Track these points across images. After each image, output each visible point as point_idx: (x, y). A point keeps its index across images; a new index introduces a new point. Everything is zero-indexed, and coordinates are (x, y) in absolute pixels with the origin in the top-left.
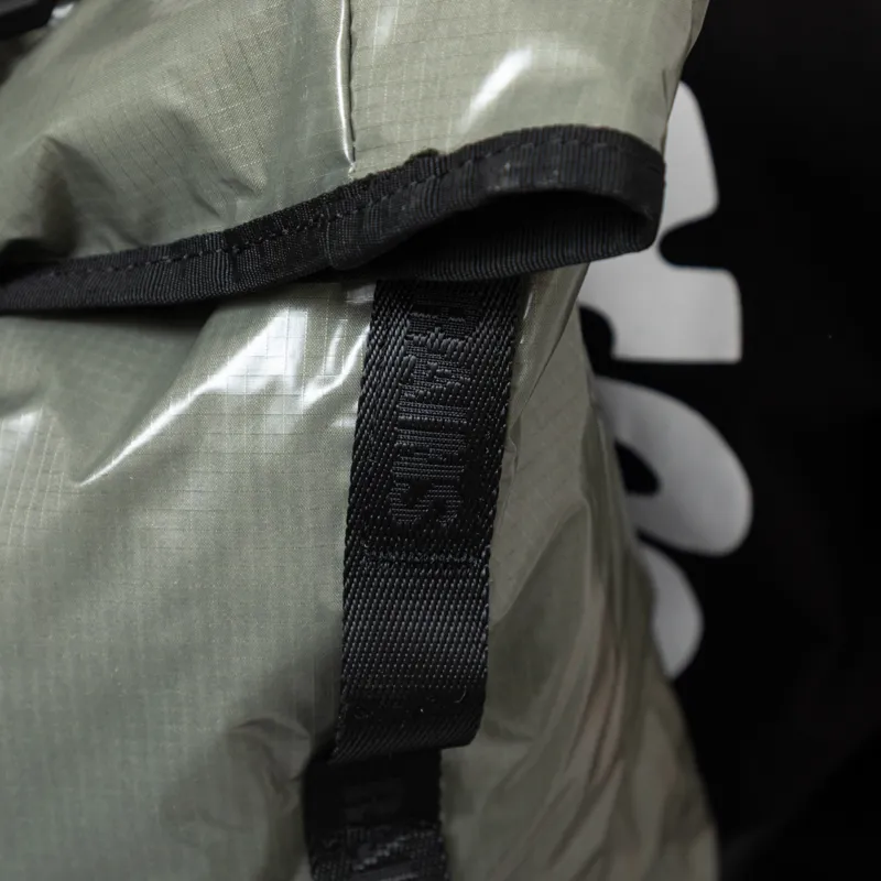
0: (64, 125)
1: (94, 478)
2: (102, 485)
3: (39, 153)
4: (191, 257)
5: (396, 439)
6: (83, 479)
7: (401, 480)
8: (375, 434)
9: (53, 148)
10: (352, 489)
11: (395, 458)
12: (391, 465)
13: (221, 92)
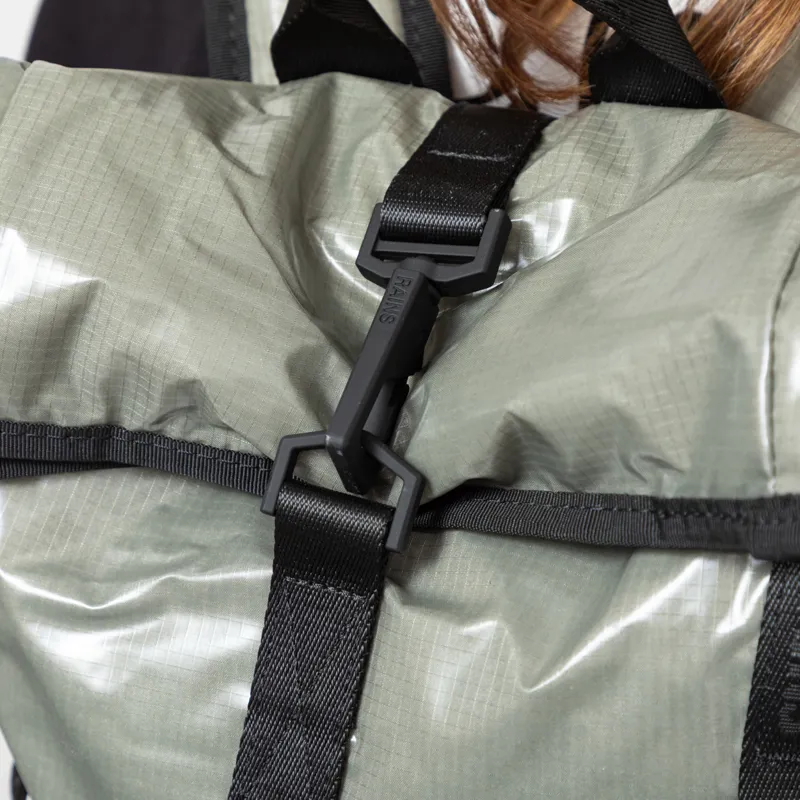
0: (522, 404)
1: (542, 685)
2: (548, 694)
3: (499, 422)
4: (620, 510)
5: (788, 671)
6: (532, 686)
7: (791, 701)
8: (771, 666)
9: (511, 419)
10: (750, 708)
11: (786, 685)
12: (782, 691)
13: (658, 398)
